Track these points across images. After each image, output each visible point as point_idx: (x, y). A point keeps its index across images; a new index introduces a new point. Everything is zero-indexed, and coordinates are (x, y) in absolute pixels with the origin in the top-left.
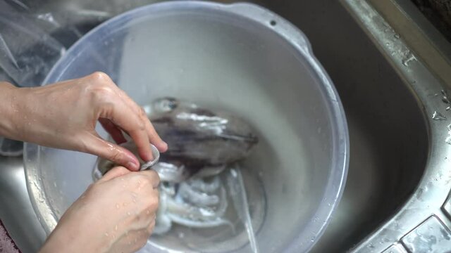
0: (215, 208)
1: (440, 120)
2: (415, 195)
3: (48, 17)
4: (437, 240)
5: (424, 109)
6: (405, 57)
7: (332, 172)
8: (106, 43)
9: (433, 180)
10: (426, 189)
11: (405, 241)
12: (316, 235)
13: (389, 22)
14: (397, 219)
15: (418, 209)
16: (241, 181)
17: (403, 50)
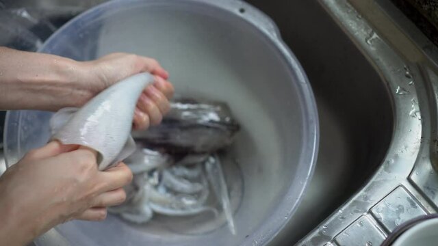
0: (196, 196)
1: (404, 94)
2: (382, 167)
3: (21, 12)
4: (405, 208)
5: (388, 84)
6: (369, 36)
7: (304, 150)
8: (81, 36)
9: (398, 152)
10: (393, 161)
11: (374, 211)
12: (290, 213)
13: (351, 3)
14: (365, 191)
15: (385, 180)
16: (219, 166)
17: (366, 29)
